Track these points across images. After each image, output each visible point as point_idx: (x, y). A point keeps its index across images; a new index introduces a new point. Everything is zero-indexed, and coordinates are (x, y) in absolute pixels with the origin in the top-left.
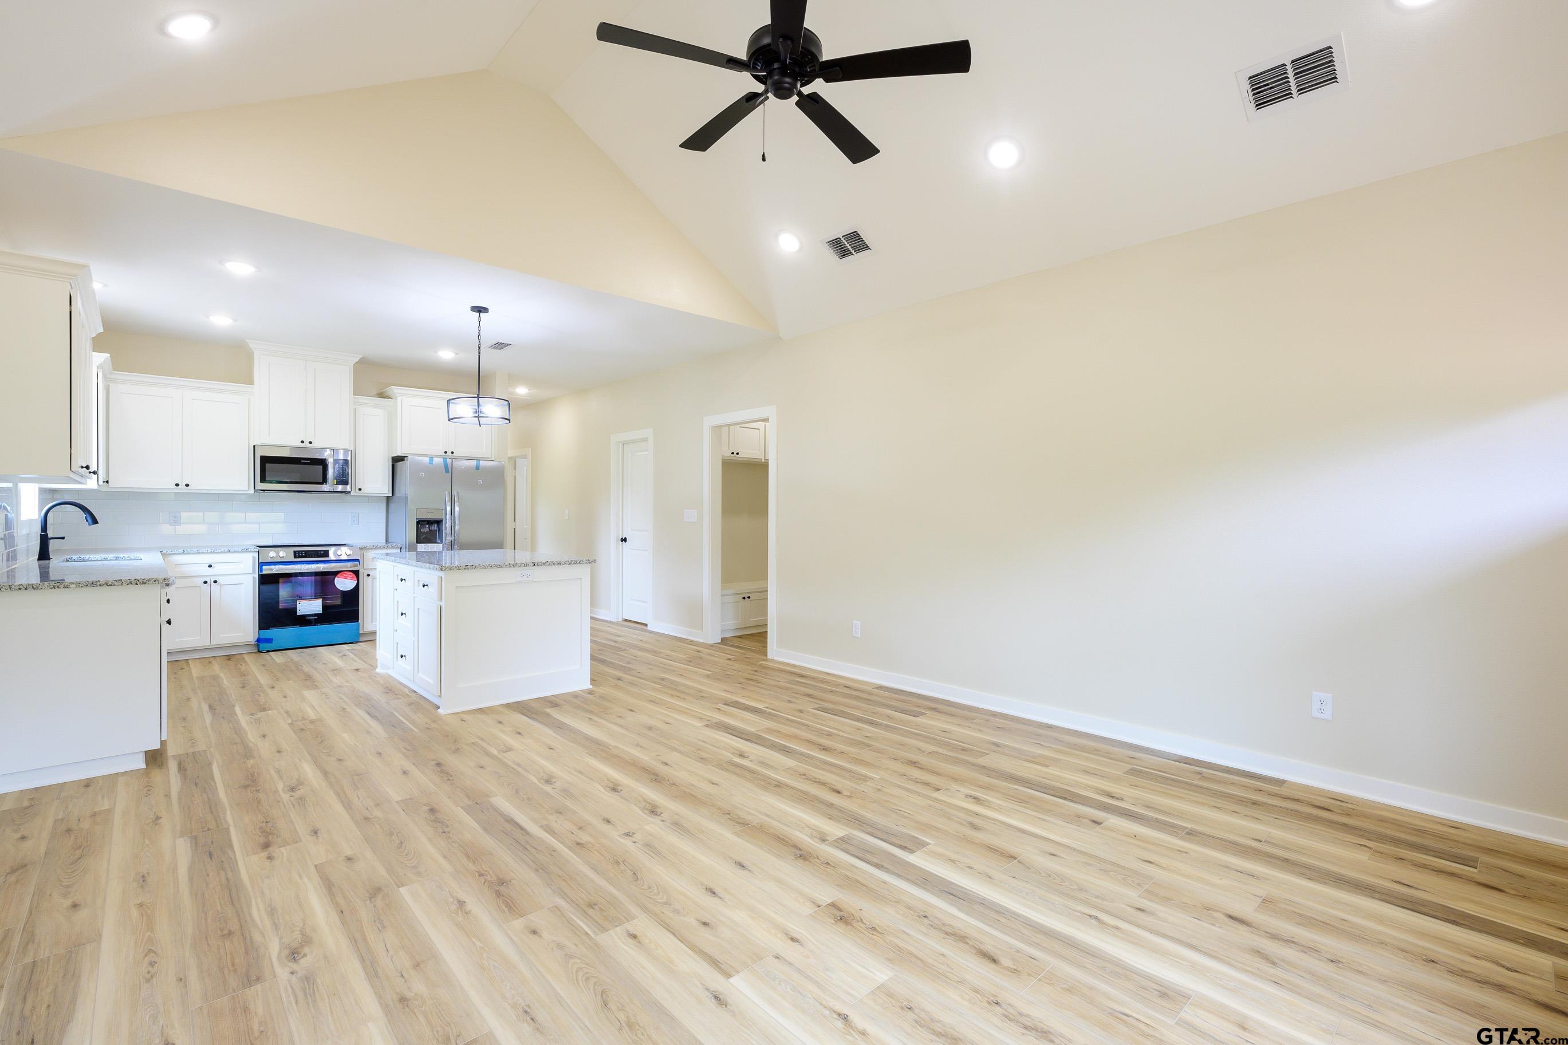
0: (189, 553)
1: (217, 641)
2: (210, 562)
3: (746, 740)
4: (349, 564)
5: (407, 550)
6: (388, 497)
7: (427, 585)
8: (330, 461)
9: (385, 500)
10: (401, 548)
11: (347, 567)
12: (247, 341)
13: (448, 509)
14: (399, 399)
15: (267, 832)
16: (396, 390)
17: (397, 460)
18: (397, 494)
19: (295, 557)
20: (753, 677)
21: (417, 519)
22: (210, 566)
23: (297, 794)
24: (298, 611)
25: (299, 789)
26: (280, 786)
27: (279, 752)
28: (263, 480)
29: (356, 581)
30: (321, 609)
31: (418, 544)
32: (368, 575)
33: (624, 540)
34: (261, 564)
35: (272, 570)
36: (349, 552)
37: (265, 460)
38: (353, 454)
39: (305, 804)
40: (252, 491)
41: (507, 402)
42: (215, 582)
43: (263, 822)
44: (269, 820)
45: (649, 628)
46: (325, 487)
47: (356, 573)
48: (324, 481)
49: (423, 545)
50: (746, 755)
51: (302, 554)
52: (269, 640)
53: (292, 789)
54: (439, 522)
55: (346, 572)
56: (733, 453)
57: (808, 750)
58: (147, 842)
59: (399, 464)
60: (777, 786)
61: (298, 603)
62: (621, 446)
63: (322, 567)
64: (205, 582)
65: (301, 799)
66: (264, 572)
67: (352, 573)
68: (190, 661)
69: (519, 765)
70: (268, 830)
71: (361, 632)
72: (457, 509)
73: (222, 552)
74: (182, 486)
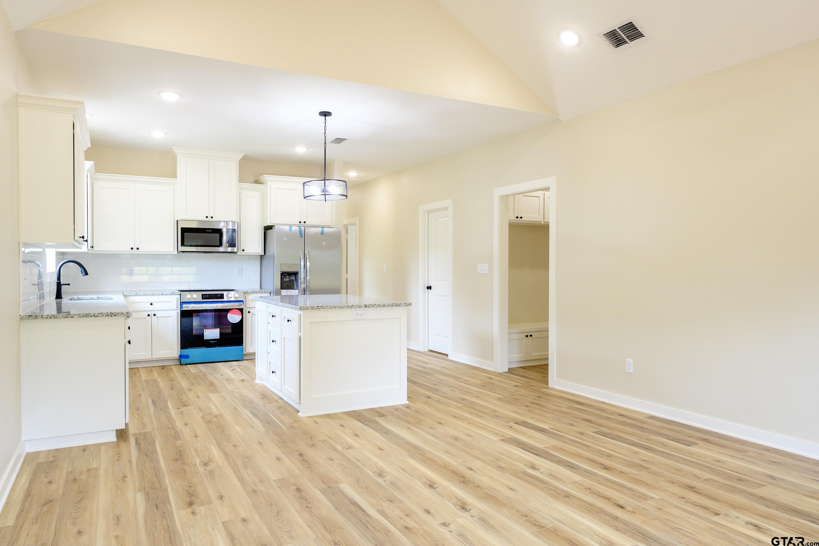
0: (139, 295)
1: (156, 356)
2: (151, 301)
3: (537, 455)
4: (237, 304)
5: (274, 294)
6: (261, 256)
7: (290, 321)
8: (224, 231)
9: (259, 257)
10: (270, 293)
11: (235, 306)
12: (172, 147)
13: (302, 264)
14: (269, 184)
15: (191, 494)
16: (266, 178)
17: (268, 228)
18: (267, 253)
19: (203, 299)
20: (537, 402)
21: (281, 271)
22: (151, 304)
23: (209, 468)
24: (205, 337)
25: (210, 465)
26: (198, 461)
27: (196, 436)
28: (183, 244)
29: (241, 316)
30: (219, 336)
31: (282, 290)
32: (249, 312)
33: (429, 288)
34: (182, 303)
35: (188, 307)
36: (236, 295)
37: (184, 230)
38: (239, 224)
39: (213, 476)
40: (176, 252)
41: (345, 183)
42: (155, 315)
43: (188, 486)
44: (192, 485)
45: (449, 358)
46: (221, 249)
47: (241, 310)
48: (221, 245)
49: (285, 290)
50: (537, 467)
51: (207, 296)
52: (187, 357)
53: (206, 464)
54: (296, 274)
55: (234, 310)
56: (517, 217)
57: (591, 467)
58: (119, 493)
59: (269, 232)
60: (566, 496)
61: (204, 331)
62: (427, 213)
63: (219, 306)
64: (149, 315)
65: (211, 472)
66: (184, 309)
67: (238, 311)
68: (140, 369)
69: (358, 460)
70: (192, 493)
71: (244, 353)
72: (308, 264)
73: (158, 295)
74: (135, 249)
